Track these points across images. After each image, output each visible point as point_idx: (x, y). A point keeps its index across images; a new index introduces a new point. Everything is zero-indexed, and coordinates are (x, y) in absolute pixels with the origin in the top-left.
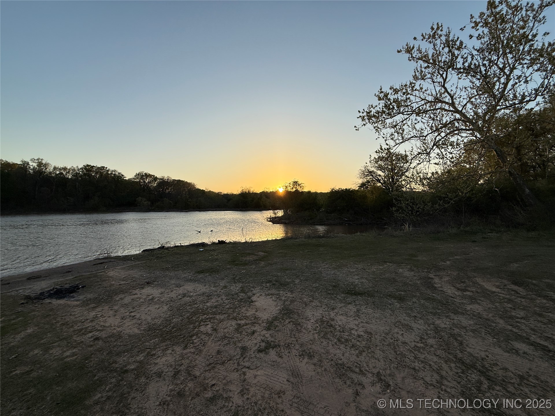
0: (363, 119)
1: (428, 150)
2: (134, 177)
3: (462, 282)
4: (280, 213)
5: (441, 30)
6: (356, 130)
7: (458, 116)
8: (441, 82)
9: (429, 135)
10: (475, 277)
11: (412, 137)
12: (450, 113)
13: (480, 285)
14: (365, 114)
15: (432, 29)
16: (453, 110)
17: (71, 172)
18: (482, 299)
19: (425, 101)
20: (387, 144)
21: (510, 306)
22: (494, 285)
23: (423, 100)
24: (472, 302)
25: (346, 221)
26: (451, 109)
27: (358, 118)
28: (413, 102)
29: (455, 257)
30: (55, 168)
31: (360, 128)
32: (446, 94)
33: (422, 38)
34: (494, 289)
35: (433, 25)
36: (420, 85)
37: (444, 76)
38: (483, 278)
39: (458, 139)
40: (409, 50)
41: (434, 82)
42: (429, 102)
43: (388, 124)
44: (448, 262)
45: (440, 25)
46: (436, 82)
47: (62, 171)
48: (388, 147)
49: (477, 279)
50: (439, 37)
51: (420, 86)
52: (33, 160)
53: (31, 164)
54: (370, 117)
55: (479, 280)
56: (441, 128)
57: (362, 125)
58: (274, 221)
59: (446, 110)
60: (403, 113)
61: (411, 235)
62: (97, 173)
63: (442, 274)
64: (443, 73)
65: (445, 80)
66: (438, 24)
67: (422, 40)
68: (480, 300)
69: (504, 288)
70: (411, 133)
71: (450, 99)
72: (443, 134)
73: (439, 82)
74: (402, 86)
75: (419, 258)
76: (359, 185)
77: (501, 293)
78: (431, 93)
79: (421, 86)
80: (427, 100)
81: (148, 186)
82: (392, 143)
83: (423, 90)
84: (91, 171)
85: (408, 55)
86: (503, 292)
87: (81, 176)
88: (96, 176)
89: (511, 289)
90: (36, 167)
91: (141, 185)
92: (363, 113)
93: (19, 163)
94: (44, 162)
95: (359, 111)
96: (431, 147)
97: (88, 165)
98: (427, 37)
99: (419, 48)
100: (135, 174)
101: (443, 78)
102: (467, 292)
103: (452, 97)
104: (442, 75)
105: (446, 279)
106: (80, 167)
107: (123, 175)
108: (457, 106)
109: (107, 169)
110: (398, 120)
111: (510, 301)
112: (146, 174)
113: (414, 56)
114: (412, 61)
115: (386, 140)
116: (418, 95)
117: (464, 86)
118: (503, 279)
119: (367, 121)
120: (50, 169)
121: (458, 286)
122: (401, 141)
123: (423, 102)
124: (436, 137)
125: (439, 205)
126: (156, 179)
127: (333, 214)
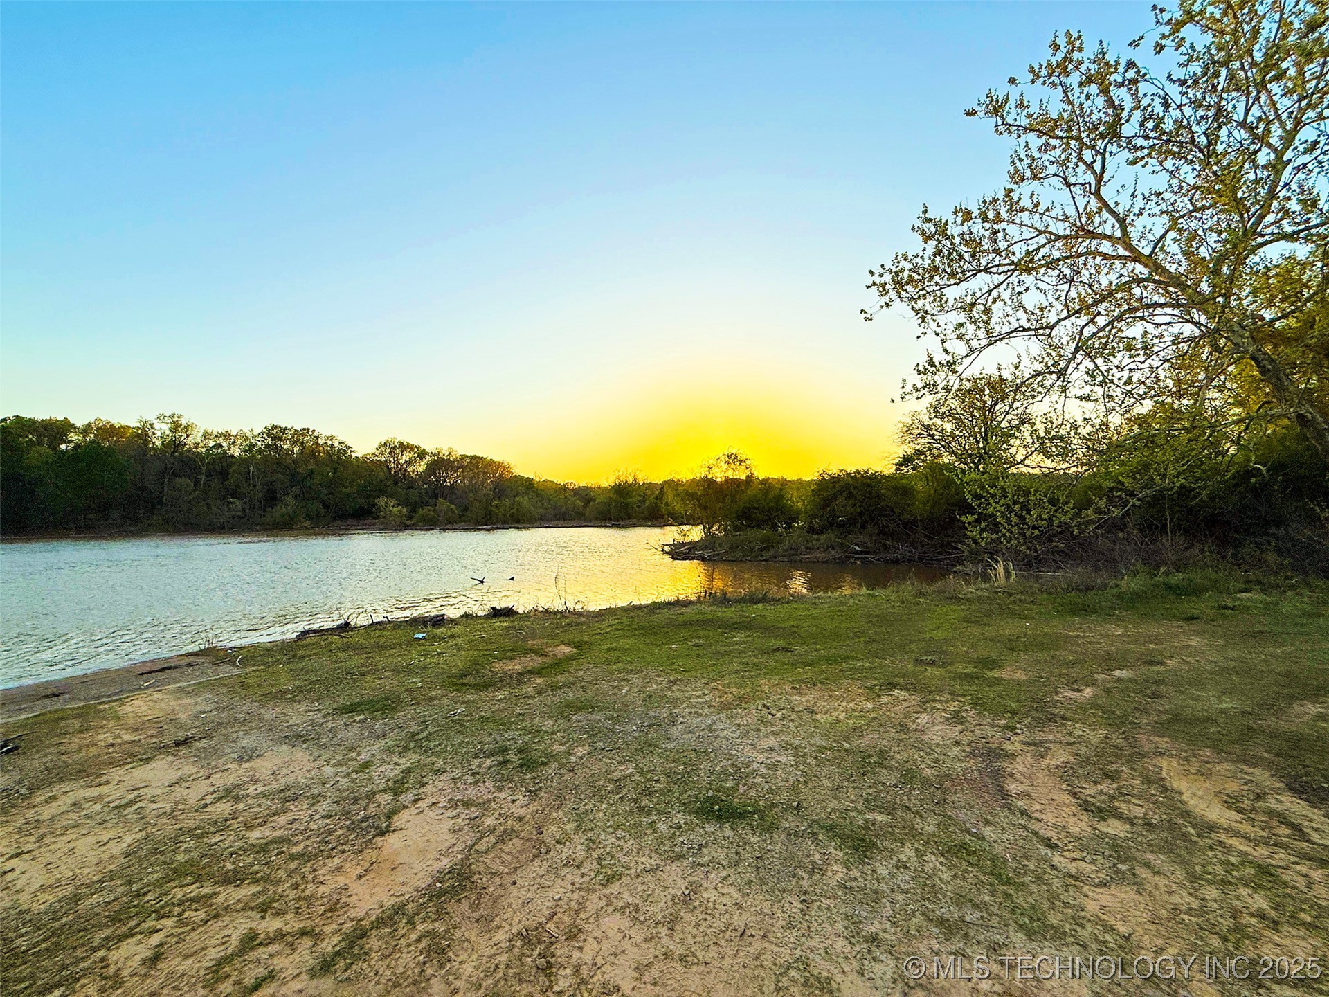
0: (883, 291)
1: (1062, 364)
2: (374, 451)
3: (1108, 776)
4: (695, 533)
5: (1081, 49)
6: (866, 319)
7: (1140, 270)
8: (1090, 184)
9: (1063, 323)
10: (1161, 754)
11: (1014, 331)
12: (1117, 262)
13: (1165, 789)
14: (887, 278)
15: (1056, 47)
16: (1127, 254)
17: (239, 442)
18: (1157, 860)
19: (1048, 235)
20: (946, 352)
21: (1260, 902)
22: (1217, 794)
23: (1041, 232)
24: (1117, 872)
25: (857, 552)
26: (1122, 251)
27: (868, 287)
28: (1016, 239)
29: (1117, 673)
30: (206, 435)
31: (876, 313)
32: (1105, 214)
33: (1031, 76)
34: (1217, 813)
35: (1055, 37)
36: (1032, 194)
37: (1097, 167)
38: (1187, 759)
39: (1146, 333)
40: (996, 108)
41: (1068, 185)
42: (1058, 237)
43: (951, 302)
44: (1088, 692)
45: (1075, 35)
46: (1075, 185)
47: (221, 441)
48: (949, 358)
49: (1164, 764)
50: (1077, 68)
51: (1031, 197)
52: (161, 418)
53: (157, 426)
54: (899, 285)
55: (1169, 768)
56: (1096, 303)
57: (882, 307)
58: (679, 552)
59: (1105, 256)
60: (986, 270)
61: (1010, 595)
62: (293, 443)
63: (1051, 737)
64: (1095, 161)
65: (1099, 179)
66: (1068, 34)
67: (1033, 82)
68: (1148, 865)
69: (1254, 810)
70: (1012, 319)
71: (1117, 225)
72: (1101, 321)
73: (1082, 185)
74: (985, 202)
75: (1005, 674)
76: (897, 461)
77: (1236, 834)
78: (1064, 214)
79: (1035, 198)
80: (1052, 233)
81: (406, 470)
82: (959, 348)
83: (1041, 209)
84: (280, 439)
85: (993, 121)
86: (1246, 828)
87: (260, 451)
88: (293, 451)
89: (1279, 814)
90: (168, 432)
91: (390, 470)
92: (881, 275)
93: (133, 424)
94: (183, 422)
95: (872, 273)
96: (1070, 356)
97: (274, 427)
98: (1044, 72)
99: (1022, 101)
100: (377, 445)
101: (1094, 172)
102: (1111, 821)
103: (1122, 222)
104: (1090, 166)
105: (1060, 757)
106: (256, 432)
107: (349, 448)
108: (1135, 243)
109: (316, 434)
110: (977, 291)
111: (1266, 876)
112: (401, 444)
113: (1009, 120)
114: (1005, 134)
115: (943, 341)
116: (1026, 222)
117: (1156, 188)
118: (1256, 766)
119: (893, 294)
120: (196, 437)
121: (1089, 790)
122: (985, 342)
123: (1042, 239)
124: (1082, 329)
125: (1098, 511)
126: (422, 455)
127: (823, 536)
